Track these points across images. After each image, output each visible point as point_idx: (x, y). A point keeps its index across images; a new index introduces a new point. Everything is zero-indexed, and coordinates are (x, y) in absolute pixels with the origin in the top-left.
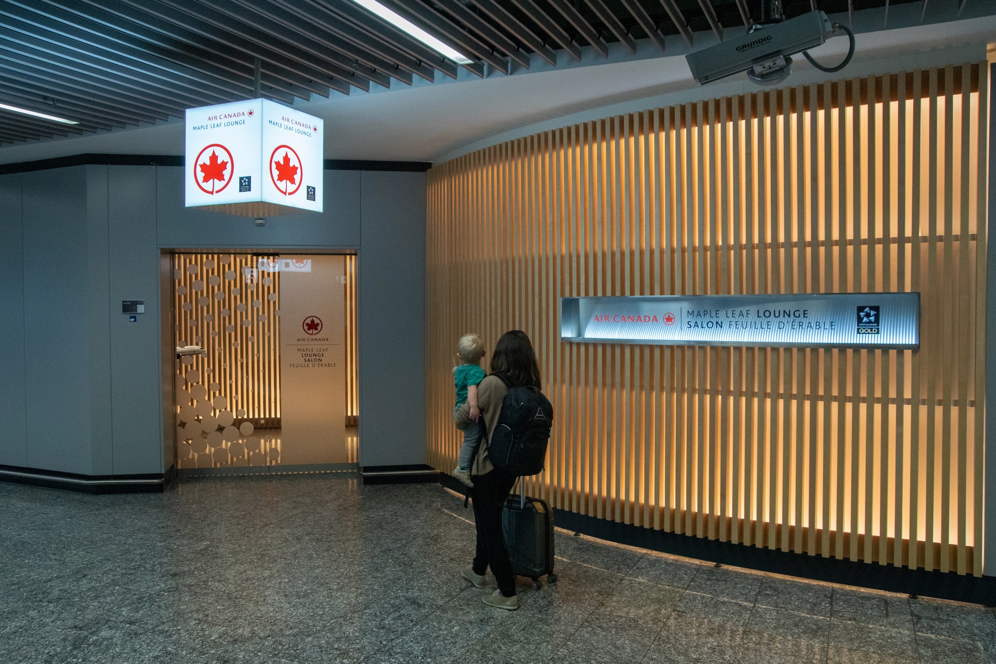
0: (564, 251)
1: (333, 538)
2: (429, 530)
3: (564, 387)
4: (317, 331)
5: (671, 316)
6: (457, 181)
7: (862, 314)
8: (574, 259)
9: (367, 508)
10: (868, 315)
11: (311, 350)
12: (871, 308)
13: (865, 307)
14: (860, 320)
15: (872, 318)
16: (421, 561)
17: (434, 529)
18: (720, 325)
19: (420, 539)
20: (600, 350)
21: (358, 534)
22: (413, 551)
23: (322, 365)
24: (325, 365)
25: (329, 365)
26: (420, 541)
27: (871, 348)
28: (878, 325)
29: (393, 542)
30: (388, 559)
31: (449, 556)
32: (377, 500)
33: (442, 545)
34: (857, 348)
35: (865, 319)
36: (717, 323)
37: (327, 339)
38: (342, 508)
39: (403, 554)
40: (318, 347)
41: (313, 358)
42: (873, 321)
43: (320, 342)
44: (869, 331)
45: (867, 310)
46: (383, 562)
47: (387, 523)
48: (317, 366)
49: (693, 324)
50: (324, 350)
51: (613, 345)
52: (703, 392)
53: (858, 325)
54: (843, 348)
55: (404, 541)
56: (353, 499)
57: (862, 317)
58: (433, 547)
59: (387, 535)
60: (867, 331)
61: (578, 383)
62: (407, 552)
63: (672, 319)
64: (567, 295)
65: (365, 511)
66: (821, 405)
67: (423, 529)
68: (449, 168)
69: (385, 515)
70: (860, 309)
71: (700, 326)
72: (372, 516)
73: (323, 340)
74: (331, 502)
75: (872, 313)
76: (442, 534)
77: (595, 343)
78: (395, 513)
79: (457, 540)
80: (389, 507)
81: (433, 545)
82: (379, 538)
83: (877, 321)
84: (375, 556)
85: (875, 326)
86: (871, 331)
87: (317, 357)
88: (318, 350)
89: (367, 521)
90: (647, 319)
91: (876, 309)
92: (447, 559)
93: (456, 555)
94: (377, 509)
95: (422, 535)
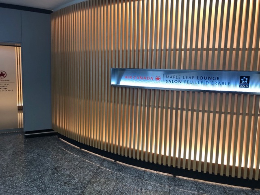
0: (113, 49)
1: (7, 174)
2: (54, 164)
3: (112, 104)
4: (4, 77)
5: (159, 77)
6: (64, 18)
7: (242, 79)
8: (117, 52)
9: (26, 152)
10: (244, 80)
11: (1, 85)
12: (246, 77)
13: (244, 77)
14: (241, 82)
15: (246, 81)
16: (51, 187)
17: (56, 163)
18: (180, 82)
19: (50, 170)
20: (128, 90)
21: (20, 170)
22: (46, 179)
23: (7, 90)
24: (8, 90)
25: (10, 90)
26: (50, 172)
27: (246, 94)
28: (249, 84)
29: (37, 174)
30: (34, 187)
31: (64, 181)
32: (31, 147)
33: (60, 174)
34: (239, 93)
35: (243, 82)
36: (179, 81)
37: (9, 80)
38: (14, 153)
39: (42, 182)
40: (5, 83)
41: (3, 88)
42: (247, 82)
43: (5, 81)
44: (244, 86)
45: (244, 78)
46: (32, 190)
47: (35, 161)
48: (4, 91)
49: (168, 81)
50: (7, 84)
51: (133, 88)
52: (172, 109)
53: (240, 84)
54: (233, 93)
55: (42, 173)
56: (20, 147)
57: (242, 80)
58: (56, 175)
59: (34, 169)
60: (243, 86)
61: (118, 102)
62: (44, 181)
63: (159, 78)
64: (114, 67)
65: (25, 154)
66: (223, 116)
67: (51, 163)
68: (61, 13)
69: (34, 156)
70: (242, 77)
71: (171, 82)
72: (28, 157)
73: (7, 80)
74: (9, 150)
75: (246, 79)
76: (60, 166)
77: (126, 87)
78: (39, 154)
79: (67, 169)
80: (36, 151)
81: (56, 174)
82: (30, 172)
83: (248, 82)
84: (27, 186)
85: (247, 85)
86: (245, 86)
87: (5, 88)
88: (5, 84)
89: (25, 160)
90: (148, 78)
91: (248, 77)
92: (63, 183)
93: (67, 180)
94: (31, 152)
95: (51, 167)
